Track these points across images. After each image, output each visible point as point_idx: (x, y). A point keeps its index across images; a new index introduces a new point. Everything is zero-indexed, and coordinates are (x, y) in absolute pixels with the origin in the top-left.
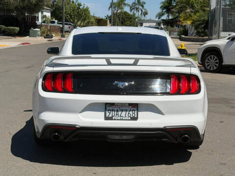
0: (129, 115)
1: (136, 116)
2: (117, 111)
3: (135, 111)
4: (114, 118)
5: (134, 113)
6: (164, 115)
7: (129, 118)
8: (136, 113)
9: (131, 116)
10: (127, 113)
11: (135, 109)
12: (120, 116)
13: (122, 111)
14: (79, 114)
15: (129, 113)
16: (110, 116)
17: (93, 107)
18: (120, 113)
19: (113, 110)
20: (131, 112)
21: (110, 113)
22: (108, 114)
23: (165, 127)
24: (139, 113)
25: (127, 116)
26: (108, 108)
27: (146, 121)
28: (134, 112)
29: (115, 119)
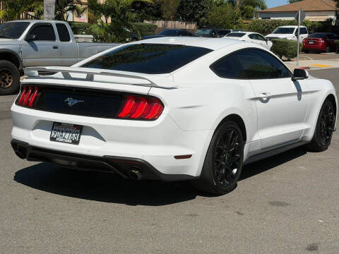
1: (77, 140)
2: (62, 132)
3: (78, 133)
4: (57, 139)
6: (105, 141)
7: (71, 141)
8: (78, 136)
9: (73, 139)
10: (71, 135)
11: (79, 131)
12: (64, 138)
13: (67, 132)
14: (31, 132)
16: (55, 136)
17: (41, 125)
18: (64, 134)
19: (59, 131)
20: (74, 135)
21: (55, 133)
22: (53, 134)
23: (104, 156)
24: (82, 136)
25: (69, 138)
26: (55, 128)
27: (88, 146)
28: (76, 135)
29: (58, 141)
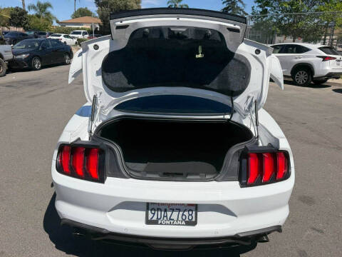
0: (184, 218)
1: (194, 220)
2: (166, 211)
3: (192, 211)
4: (159, 222)
5: (191, 215)
6: (236, 216)
7: (184, 223)
8: (194, 215)
9: (187, 220)
10: (181, 213)
12: (170, 219)
13: (173, 210)
14: (107, 213)
15: (183, 215)
16: (155, 218)
18: (169, 214)
19: (158, 209)
20: (186, 213)
21: (154, 214)
22: (150, 216)
23: (237, 235)
24: (199, 213)
25: (180, 219)
26: (151, 207)
28: (190, 213)
29: (161, 224)
